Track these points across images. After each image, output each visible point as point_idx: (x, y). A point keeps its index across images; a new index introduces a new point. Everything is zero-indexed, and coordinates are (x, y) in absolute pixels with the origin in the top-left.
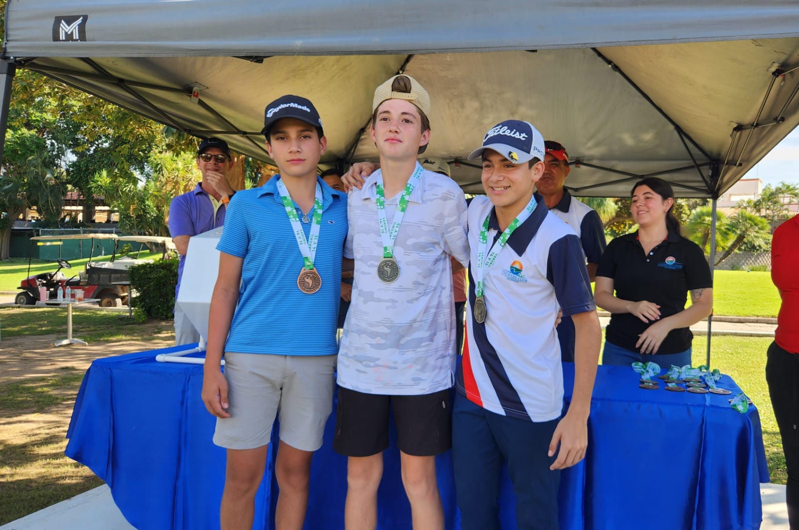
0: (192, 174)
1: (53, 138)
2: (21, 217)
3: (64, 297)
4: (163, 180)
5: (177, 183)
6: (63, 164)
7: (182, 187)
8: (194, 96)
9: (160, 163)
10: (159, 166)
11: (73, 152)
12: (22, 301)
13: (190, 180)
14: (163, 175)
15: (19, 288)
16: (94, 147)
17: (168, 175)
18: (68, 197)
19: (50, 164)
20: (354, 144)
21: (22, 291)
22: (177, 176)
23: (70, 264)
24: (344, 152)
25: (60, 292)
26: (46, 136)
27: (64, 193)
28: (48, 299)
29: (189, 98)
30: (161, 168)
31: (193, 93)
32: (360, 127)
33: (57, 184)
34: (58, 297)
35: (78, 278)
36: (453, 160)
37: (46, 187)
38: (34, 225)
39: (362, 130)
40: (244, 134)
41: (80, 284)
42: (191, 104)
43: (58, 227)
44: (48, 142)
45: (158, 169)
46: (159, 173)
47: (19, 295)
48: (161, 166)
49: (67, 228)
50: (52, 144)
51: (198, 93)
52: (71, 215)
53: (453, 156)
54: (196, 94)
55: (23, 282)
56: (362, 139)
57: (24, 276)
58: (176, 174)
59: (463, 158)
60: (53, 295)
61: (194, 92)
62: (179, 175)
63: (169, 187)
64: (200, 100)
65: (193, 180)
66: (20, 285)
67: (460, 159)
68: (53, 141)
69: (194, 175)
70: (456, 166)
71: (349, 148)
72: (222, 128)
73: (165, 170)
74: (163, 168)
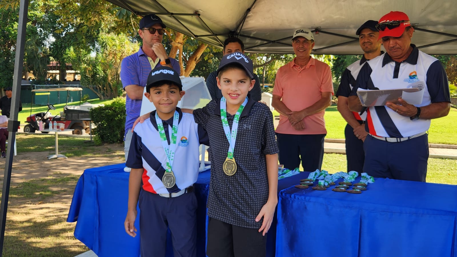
0: (125, 48)
1: (41, 27)
2: (24, 77)
3: (53, 128)
4: (107, 52)
5: (115, 54)
6: (47, 43)
7: (119, 57)
10: (104, 44)
11: (53, 36)
12: (28, 130)
13: (124, 52)
14: (107, 49)
15: (25, 122)
16: (65, 32)
17: (110, 49)
18: (51, 65)
19: (39, 43)
20: (243, 20)
21: (27, 124)
22: (116, 50)
23: (54, 107)
24: (235, 26)
25: (51, 125)
26: (37, 26)
27: (48, 62)
28: (44, 129)
30: (106, 44)
32: (247, 8)
33: (44, 57)
34: (50, 128)
35: (59, 116)
36: (314, 30)
37: (38, 59)
38: (31, 83)
39: (249, 10)
40: (171, 14)
41: (61, 120)
43: (45, 84)
44: (38, 29)
46: (105, 48)
47: (26, 126)
48: (106, 43)
49: (50, 84)
50: (41, 31)
52: (53, 76)
53: (315, 26)
55: (28, 118)
56: (248, 17)
57: (28, 115)
58: (115, 49)
59: (321, 28)
60: (47, 127)
62: (117, 49)
63: (111, 58)
65: (125, 52)
66: (26, 120)
67: (319, 29)
68: (42, 29)
69: (126, 49)
70: (316, 34)
71: (238, 23)
73: (108, 46)
74: (107, 45)
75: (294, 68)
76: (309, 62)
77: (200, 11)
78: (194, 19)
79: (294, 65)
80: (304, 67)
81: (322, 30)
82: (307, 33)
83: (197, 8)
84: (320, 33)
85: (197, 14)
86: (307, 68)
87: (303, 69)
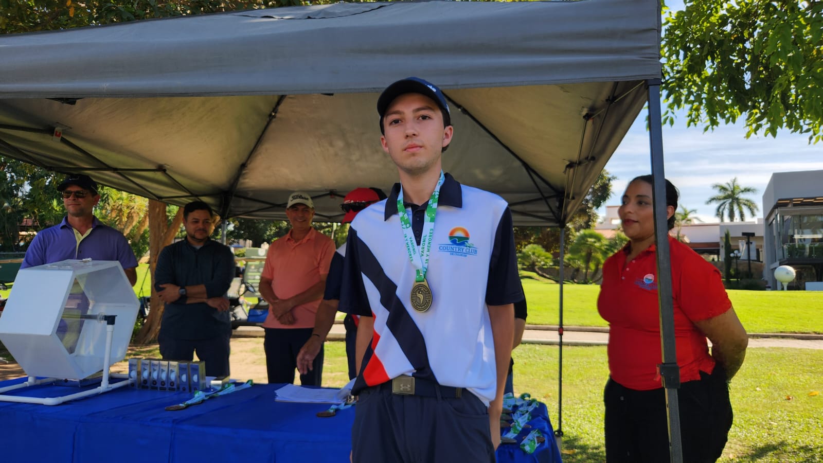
0: (135, 202)
1: (13, 171)
4: (109, 208)
5: (121, 210)
6: (20, 194)
7: (126, 215)
8: (56, 135)
9: (107, 193)
10: (106, 196)
11: (30, 184)
13: (133, 208)
14: (108, 204)
16: (50, 180)
17: (114, 204)
18: (24, 224)
19: (8, 194)
20: (237, 178)
22: (121, 204)
23: (6, 286)
24: (227, 185)
26: (6, 170)
27: (21, 220)
29: (51, 137)
30: (107, 197)
31: (55, 132)
32: (242, 163)
33: (13, 212)
36: (328, 192)
37: (4, 215)
39: (243, 166)
40: (115, 170)
42: (54, 142)
43: (12, 251)
44: (8, 175)
45: (104, 198)
46: (105, 202)
48: (108, 196)
49: (21, 251)
50: (12, 177)
51: (60, 133)
52: (25, 240)
53: (329, 188)
54: (58, 133)
56: (244, 174)
58: (120, 203)
59: (337, 191)
61: (57, 132)
62: (123, 204)
63: (114, 215)
64: (62, 137)
65: (135, 208)
67: (333, 192)
68: (13, 174)
69: (137, 204)
70: (331, 198)
72: (90, 164)
73: (111, 199)
74: (109, 197)
75: (288, 242)
76: (308, 235)
77: (165, 165)
78: (159, 176)
79: (289, 239)
80: (301, 241)
81: (338, 193)
82: (307, 199)
83: (162, 162)
84: (337, 197)
85: (161, 169)
86: (304, 242)
87: (298, 244)
